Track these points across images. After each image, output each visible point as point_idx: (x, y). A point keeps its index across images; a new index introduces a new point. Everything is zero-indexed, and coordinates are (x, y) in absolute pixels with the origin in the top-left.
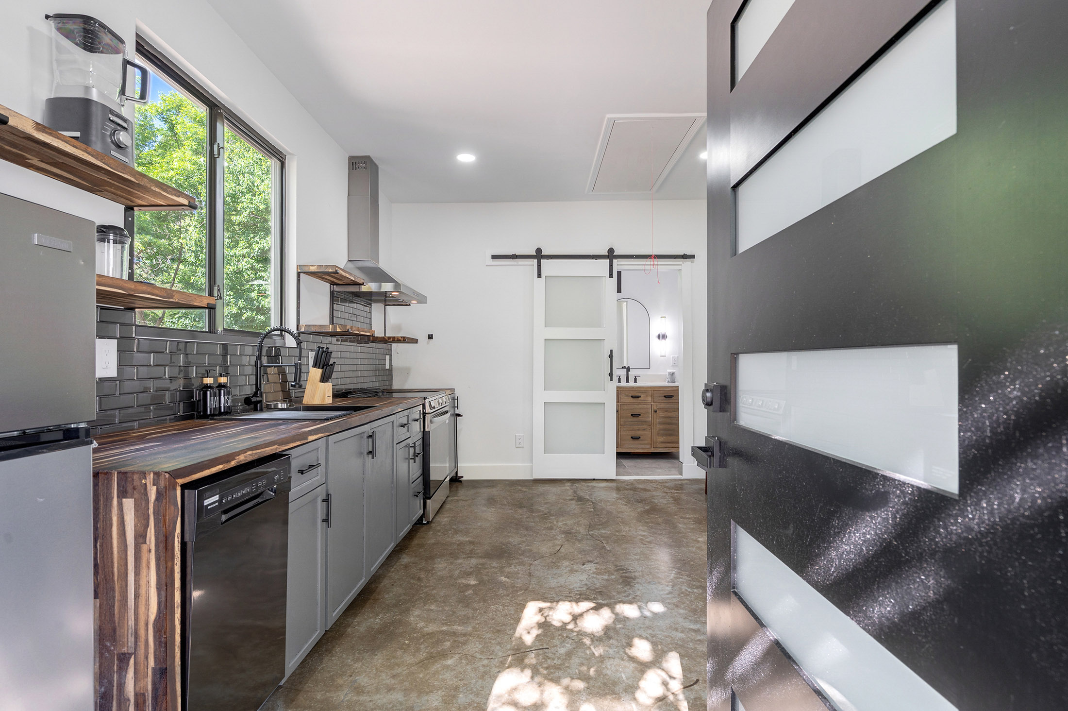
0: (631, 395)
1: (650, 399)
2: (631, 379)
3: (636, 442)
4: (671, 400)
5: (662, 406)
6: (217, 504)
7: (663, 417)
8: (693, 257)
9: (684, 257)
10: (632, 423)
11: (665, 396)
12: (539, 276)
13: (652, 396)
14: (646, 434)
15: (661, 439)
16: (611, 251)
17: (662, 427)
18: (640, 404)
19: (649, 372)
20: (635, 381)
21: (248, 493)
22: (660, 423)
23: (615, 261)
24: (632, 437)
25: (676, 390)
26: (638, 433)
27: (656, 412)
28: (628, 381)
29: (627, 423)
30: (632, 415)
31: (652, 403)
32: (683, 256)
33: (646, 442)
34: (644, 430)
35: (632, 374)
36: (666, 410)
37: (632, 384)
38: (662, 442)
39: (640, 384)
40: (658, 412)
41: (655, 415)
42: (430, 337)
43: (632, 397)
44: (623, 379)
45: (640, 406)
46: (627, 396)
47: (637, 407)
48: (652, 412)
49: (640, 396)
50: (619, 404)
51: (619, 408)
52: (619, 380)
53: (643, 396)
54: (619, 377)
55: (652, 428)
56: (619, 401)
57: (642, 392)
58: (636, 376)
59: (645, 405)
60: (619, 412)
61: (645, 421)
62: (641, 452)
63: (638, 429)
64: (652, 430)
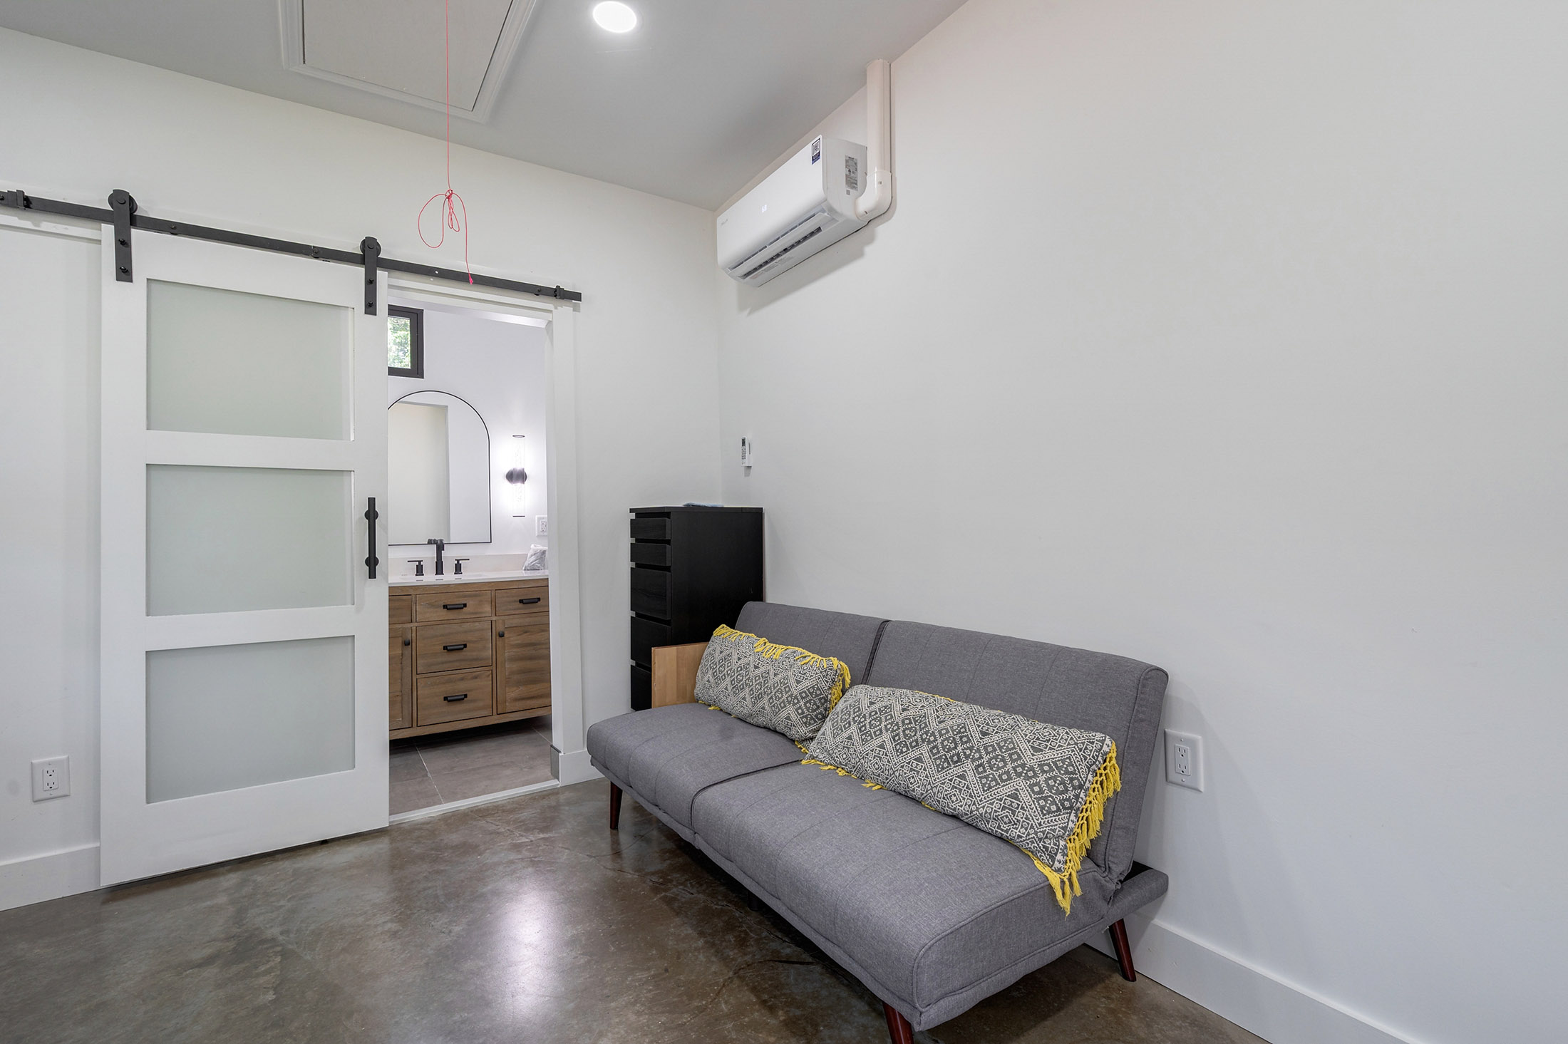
0: (442, 603)
1: (487, 608)
2: (449, 567)
3: (458, 707)
4: (534, 608)
5: (516, 621)
7: (519, 646)
8: (577, 296)
9: (558, 294)
10: (446, 667)
11: (521, 601)
12: (124, 273)
13: (494, 603)
14: (479, 687)
15: (513, 693)
16: (370, 246)
17: (515, 666)
18: (464, 621)
19: (490, 551)
20: (458, 569)
22: (514, 659)
23: (382, 276)
24: (446, 699)
25: (543, 585)
26: (461, 687)
27: (502, 635)
28: (439, 569)
29: (434, 668)
30: (445, 648)
31: (494, 618)
32: (555, 290)
33: (481, 704)
34: (476, 678)
35: (450, 554)
36: (524, 630)
37: (449, 577)
38: (516, 700)
39: (467, 576)
40: (506, 635)
41: (500, 643)
43: (445, 607)
44: (429, 567)
45: (466, 626)
46: (432, 605)
47: (457, 630)
48: (494, 638)
49: (465, 605)
50: (413, 625)
51: (414, 635)
52: (420, 571)
53: (471, 603)
54: (417, 563)
55: (494, 672)
56: (414, 620)
57: (470, 596)
58: (458, 561)
59: (477, 624)
60: (414, 644)
61: (476, 660)
62: (470, 727)
63: (462, 679)
64: (494, 676)
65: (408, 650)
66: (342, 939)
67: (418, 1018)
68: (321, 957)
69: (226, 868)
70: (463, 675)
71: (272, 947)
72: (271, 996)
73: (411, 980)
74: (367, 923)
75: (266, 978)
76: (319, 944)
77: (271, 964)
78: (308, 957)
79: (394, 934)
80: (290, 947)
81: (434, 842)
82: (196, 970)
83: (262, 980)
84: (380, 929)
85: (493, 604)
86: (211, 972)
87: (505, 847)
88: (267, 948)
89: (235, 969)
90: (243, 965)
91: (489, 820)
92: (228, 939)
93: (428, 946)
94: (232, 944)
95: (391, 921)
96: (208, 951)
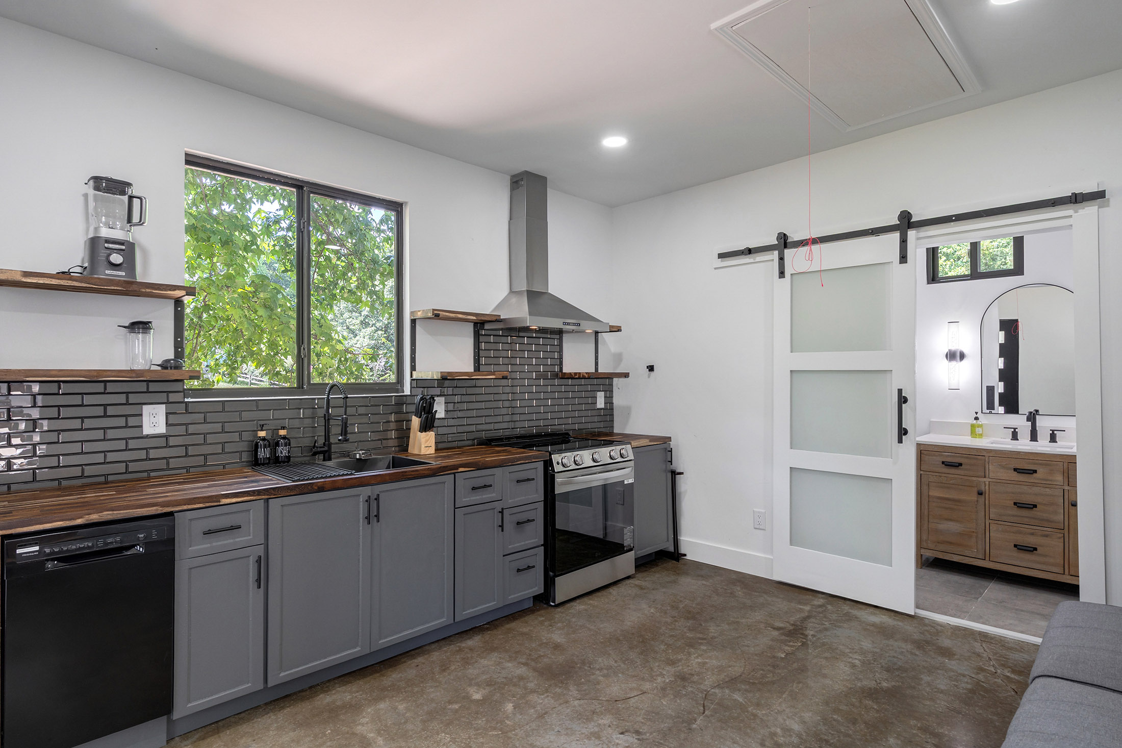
0: (1013, 466)
1: (1059, 478)
2: (1043, 435)
3: (1027, 556)
6: (37, 553)
8: (1100, 195)
9: (1076, 199)
10: (1015, 519)
12: (782, 274)
14: (1050, 545)
16: (905, 217)
18: (1034, 484)
20: (1053, 439)
21: (89, 547)
24: (1015, 546)
26: (1031, 541)
27: (1074, 505)
28: (1034, 437)
29: (1005, 518)
30: (1015, 503)
31: (1066, 488)
32: (1070, 198)
33: (1052, 560)
34: (1047, 536)
37: (1043, 446)
41: (1073, 512)
42: (651, 368)
43: (1015, 470)
44: (1024, 435)
45: (1036, 489)
46: (1003, 467)
47: (1028, 492)
48: (1066, 506)
49: (1035, 471)
50: (987, 480)
51: (987, 487)
52: (1015, 436)
53: (1042, 473)
54: (1013, 430)
55: (1066, 535)
56: (987, 476)
57: (1040, 464)
58: (1053, 431)
59: (1047, 490)
60: (987, 495)
61: (1048, 521)
62: (1039, 577)
63: (1032, 534)
64: (1066, 540)
65: (981, 499)
66: (831, 653)
67: (820, 704)
68: (815, 654)
69: (823, 596)
70: (1033, 531)
71: (803, 638)
72: (783, 656)
73: (836, 689)
74: (849, 654)
75: (789, 648)
76: (820, 649)
77: (796, 644)
78: (810, 651)
79: (854, 666)
80: (809, 642)
81: (931, 638)
82: (772, 629)
83: (786, 648)
84: (850, 660)
85: (1066, 474)
86: (776, 633)
87: (972, 665)
88: (801, 637)
89: (783, 637)
90: (787, 638)
91: (984, 645)
92: (793, 625)
93: (862, 682)
94: (791, 628)
95: (859, 660)
96: (781, 625)
